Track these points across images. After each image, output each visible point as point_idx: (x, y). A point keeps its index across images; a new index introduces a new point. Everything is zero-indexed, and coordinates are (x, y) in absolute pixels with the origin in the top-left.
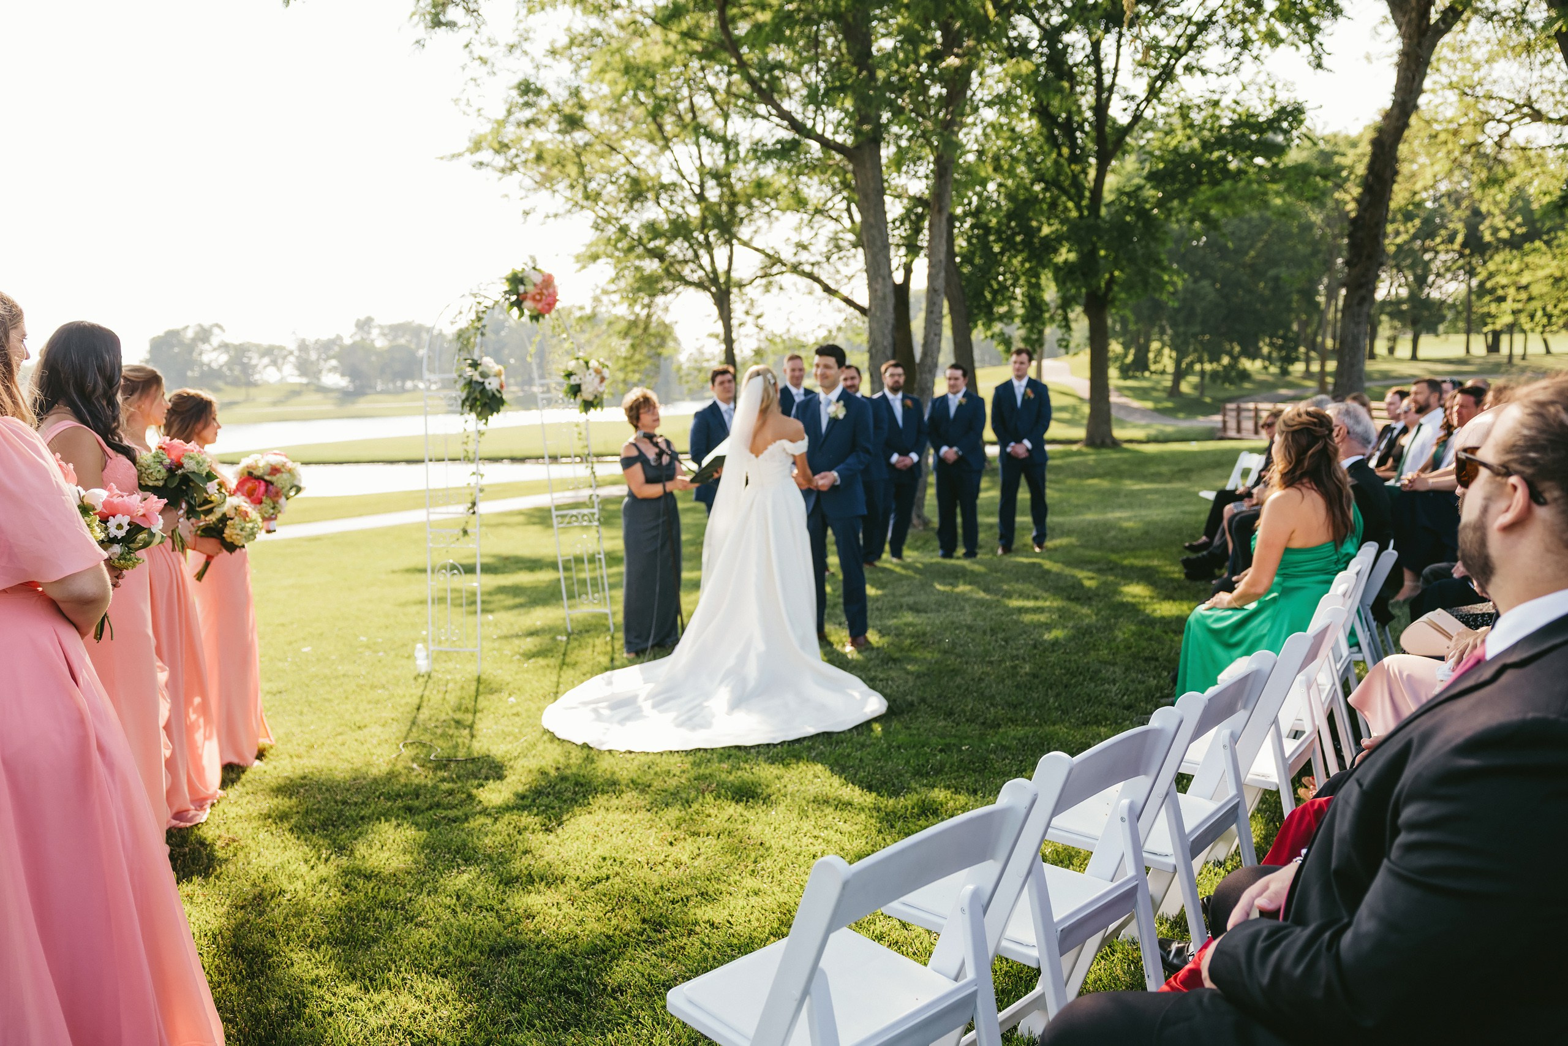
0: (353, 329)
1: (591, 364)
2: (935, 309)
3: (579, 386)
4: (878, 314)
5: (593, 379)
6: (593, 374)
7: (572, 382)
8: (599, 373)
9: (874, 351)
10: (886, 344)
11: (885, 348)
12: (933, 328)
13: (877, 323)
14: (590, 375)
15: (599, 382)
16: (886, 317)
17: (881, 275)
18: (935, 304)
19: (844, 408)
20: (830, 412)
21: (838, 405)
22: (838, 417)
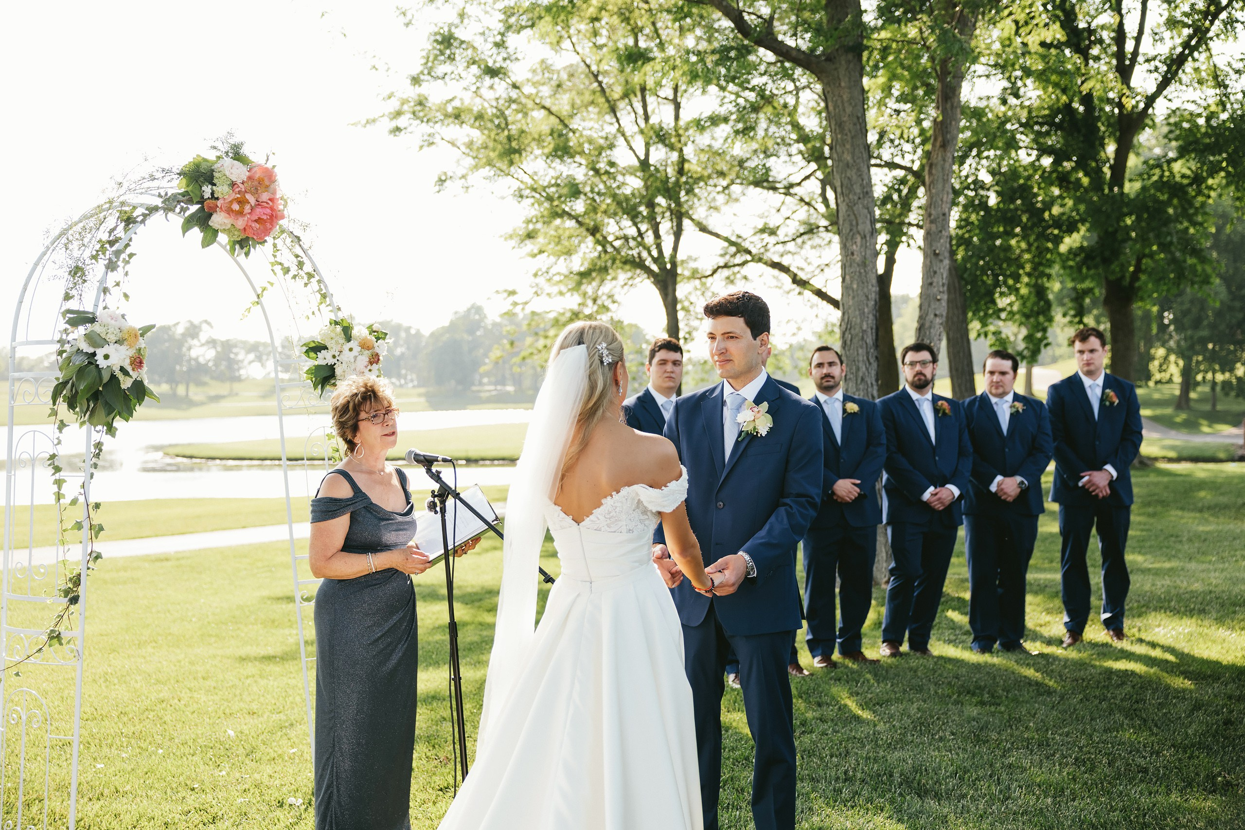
1: (355, 332)
2: (935, 280)
3: (332, 368)
4: (855, 286)
5: (355, 357)
6: (356, 349)
7: (320, 362)
8: (368, 348)
9: (848, 336)
10: (865, 327)
11: (864, 332)
12: (933, 306)
13: (854, 298)
14: (351, 350)
15: (366, 363)
16: (866, 290)
17: (859, 233)
18: (935, 272)
19: (769, 417)
20: (744, 423)
21: (758, 409)
22: (757, 433)
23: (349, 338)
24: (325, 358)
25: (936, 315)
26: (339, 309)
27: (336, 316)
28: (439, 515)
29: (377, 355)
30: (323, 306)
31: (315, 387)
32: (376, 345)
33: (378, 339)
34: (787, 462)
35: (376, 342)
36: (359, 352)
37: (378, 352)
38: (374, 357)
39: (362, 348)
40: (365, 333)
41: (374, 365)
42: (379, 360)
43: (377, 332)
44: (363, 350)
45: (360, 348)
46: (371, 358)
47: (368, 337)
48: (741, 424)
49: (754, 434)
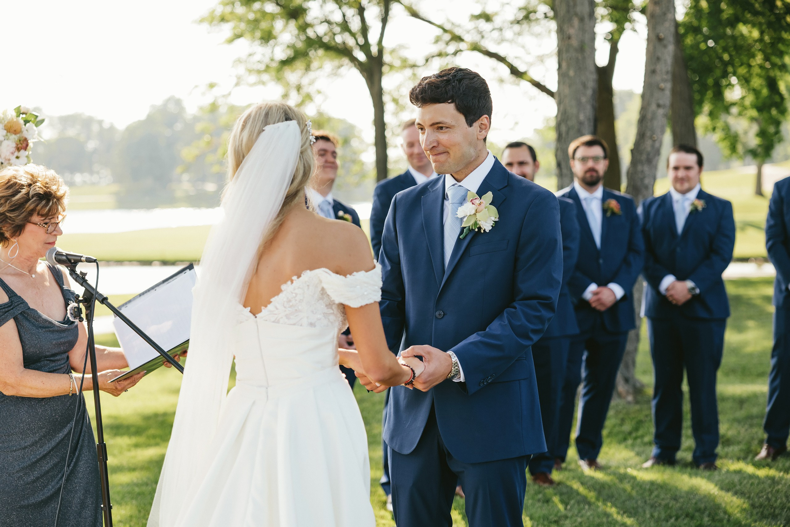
4: (572, 73)
8: (15, 132)
10: (582, 118)
15: (13, 149)
18: (659, 59)
19: (493, 209)
20: (464, 217)
21: (481, 201)
22: (480, 228)
29: (26, 140)
32: (24, 128)
33: (26, 122)
34: (516, 260)
35: (25, 125)
36: (4, 136)
37: (27, 136)
38: (22, 142)
39: (7, 132)
40: (12, 115)
41: (22, 151)
42: (27, 145)
43: (26, 114)
44: (9, 134)
45: (5, 131)
46: (18, 143)
47: (15, 120)
48: (462, 219)
49: (476, 230)
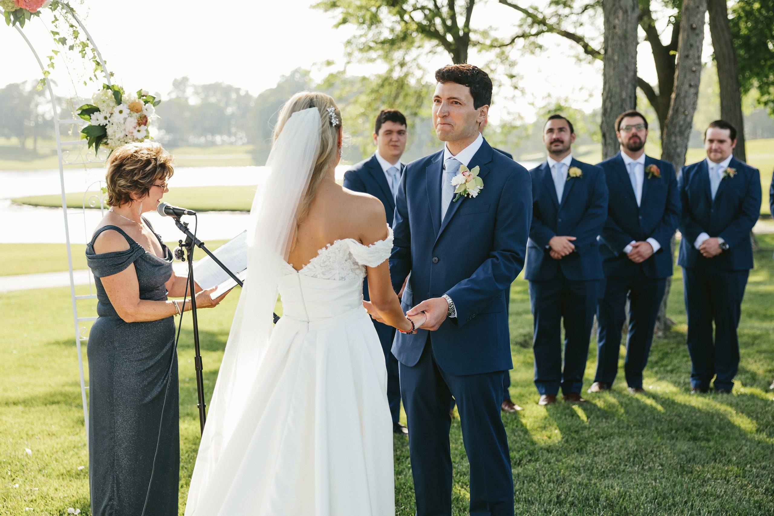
0: (171, 87)
1: (125, 97)
2: (691, 53)
3: (103, 128)
4: (616, 58)
5: (125, 119)
6: (126, 111)
7: (94, 123)
8: (137, 111)
9: (608, 104)
10: (624, 95)
11: (623, 100)
12: (688, 77)
13: (614, 69)
14: (121, 112)
15: (135, 125)
16: (626, 62)
17: (621, 7)
18: (691, 46)
19: (480, 179)
20: (457, 185)
21: (470, 173)
22: (468, 194)
23: (119, 101)
24: (97, 119)
25: (690, 86)
26: (112, 74)
27: (109, 81)
28: (186, 263)
29: (145, 117)
30: (98, 73)
31: (90, 144)
32: (144, 107)
33: (146, 102)
34: (496, 220)
35: (145, 105)
36: (128, 114)
37: (146, 114)
38: (142, 119)
39: (131, 111)
40: (134, 97)
41: (143, 126)
42: (147, 121)
43: (146, 96)
44: (132, 112)
45: (129, 110)
46: (139, 119)
47: (137, 101)
48: (455, 187)
49: (466, 196)
